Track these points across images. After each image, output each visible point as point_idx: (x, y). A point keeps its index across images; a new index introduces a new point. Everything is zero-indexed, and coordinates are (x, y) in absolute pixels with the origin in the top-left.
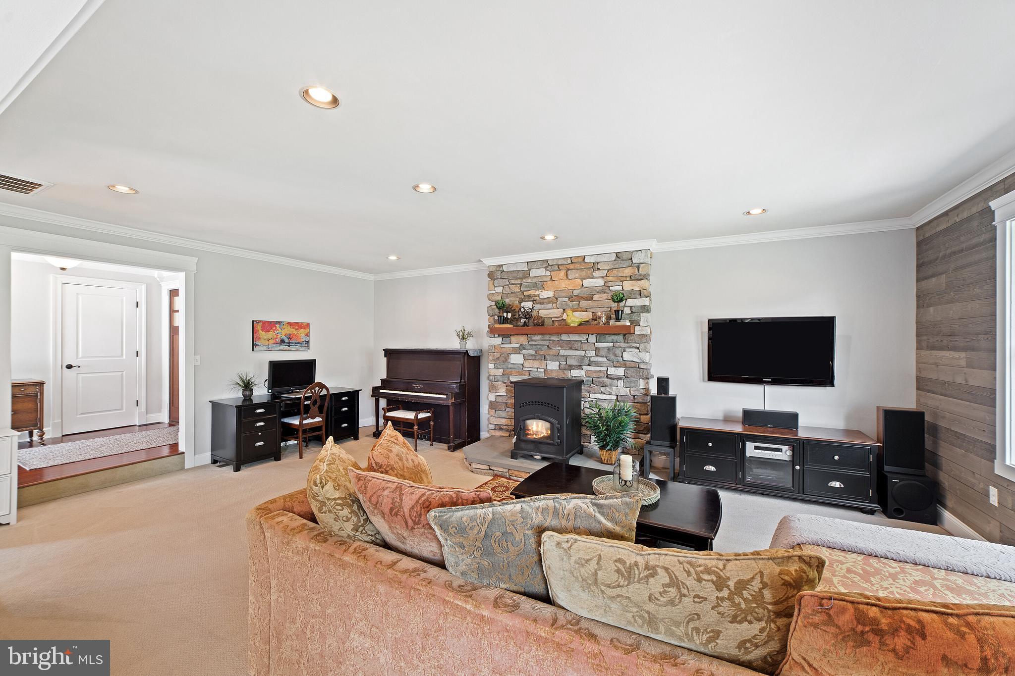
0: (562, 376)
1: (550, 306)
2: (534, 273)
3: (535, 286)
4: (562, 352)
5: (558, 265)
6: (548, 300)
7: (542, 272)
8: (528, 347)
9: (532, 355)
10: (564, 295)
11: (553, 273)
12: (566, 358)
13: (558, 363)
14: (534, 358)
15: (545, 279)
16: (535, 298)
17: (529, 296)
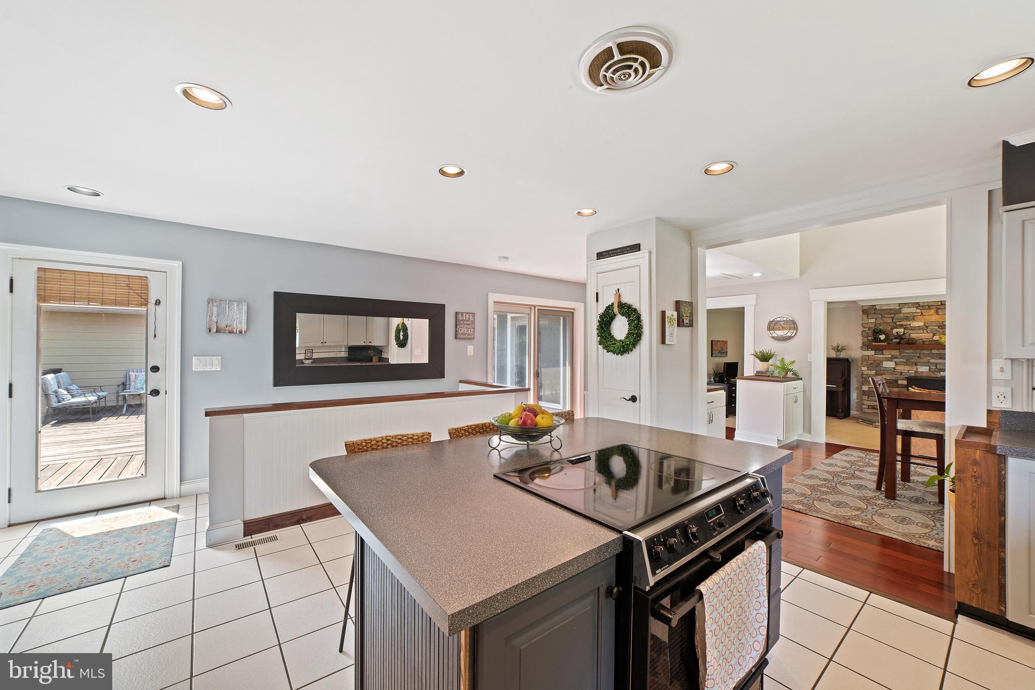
0: (931, 375)
1: (921, 331)
2: (905, 310)
3: (907, 319)
4: (932, 361)
5: (929, 306)
6: (919, 328)
7: (914, 310)
8: (900, 357)
9: (904, 362)
10: (935, 324)
11: (922, 311)
12: (936, 364)
13: (928, 368)
14: (906, 364)
15: (916, 314)
16: (907, 326)
17: (902, 325)
